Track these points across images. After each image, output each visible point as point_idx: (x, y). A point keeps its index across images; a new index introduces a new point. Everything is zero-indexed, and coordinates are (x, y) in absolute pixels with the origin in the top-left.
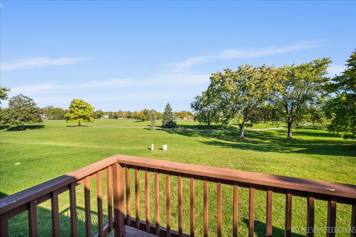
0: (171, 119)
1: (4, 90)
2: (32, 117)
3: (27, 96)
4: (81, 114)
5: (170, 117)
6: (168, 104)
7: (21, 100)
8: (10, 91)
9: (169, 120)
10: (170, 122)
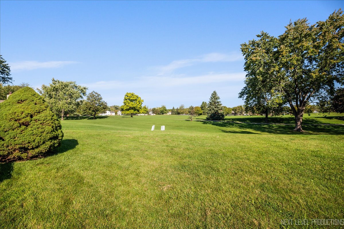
0: (216, 109)
1: (85, 89)
2: (99, 109)
3: (97, 92)
4: (132, 106)
5: (215, 107)
6: (215, 92)
7: (94, 96)
8: (88, 89)
9: (214, 111)
10: (216, 113)
